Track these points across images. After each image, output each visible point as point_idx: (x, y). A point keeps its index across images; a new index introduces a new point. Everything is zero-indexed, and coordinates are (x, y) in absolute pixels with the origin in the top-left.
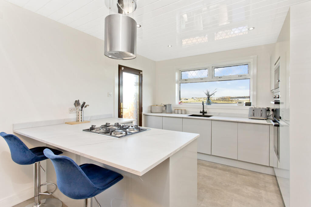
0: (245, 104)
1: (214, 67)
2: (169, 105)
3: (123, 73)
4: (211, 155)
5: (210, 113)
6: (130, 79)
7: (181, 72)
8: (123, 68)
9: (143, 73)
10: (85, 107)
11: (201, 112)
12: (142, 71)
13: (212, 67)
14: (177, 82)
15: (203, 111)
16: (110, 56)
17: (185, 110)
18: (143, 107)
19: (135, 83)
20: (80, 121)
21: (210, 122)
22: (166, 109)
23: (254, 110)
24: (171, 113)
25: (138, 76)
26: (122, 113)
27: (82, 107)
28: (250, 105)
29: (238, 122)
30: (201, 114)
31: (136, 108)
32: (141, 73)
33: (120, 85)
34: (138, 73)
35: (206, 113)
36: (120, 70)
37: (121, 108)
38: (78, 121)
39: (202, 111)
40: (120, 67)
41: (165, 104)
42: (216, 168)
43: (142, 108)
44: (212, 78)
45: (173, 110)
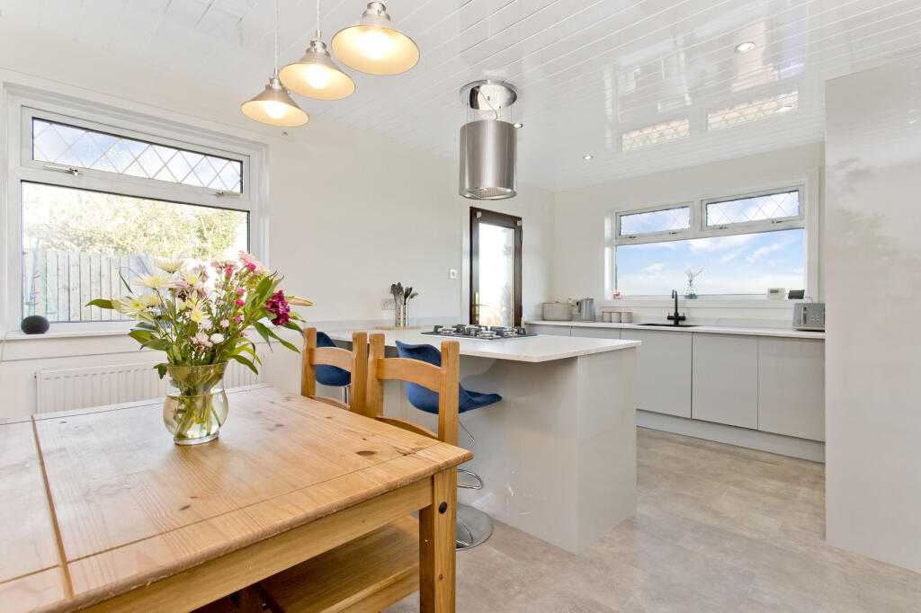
0: (787, 296)
1: (705, 203)
2: (588, 299)
3: (480, 224)
4: (691, 419)
5: (693, 319)
6: (494, 238)
7: (618, 217)
8: (479, 215)
9: (525, 225)
10: (412, 297)
11: (669, 318)
12: (520, 219)
13: (702, 201)
14: (610, 244)
15: (676, 313)
16: (468, 196)
17: (629, 313)
18: (523, 304)
19: (506, 248)
20: (402, 324)
21: (689, 337)
22: (580, 312)
23: (805, 309)
24: (594, 319)
25: (512, 231)
26: (478, 315)
27: (406, 296)
28: (801, 297)
29: (759, 337)
30: (672, 322)
31: (508, 308)
32: (519, 223)
33: (473, 252)
34: (512, 225)
35: (683, 319)
36: (474, 219)
37: (475, 305)
38: (397, 324)
39: (672, 314)
40: (473, 211)
41: (579, 299)
42: (702, 447)
43: (521, 307)
44: (701, 230)
45: (598, 313)
